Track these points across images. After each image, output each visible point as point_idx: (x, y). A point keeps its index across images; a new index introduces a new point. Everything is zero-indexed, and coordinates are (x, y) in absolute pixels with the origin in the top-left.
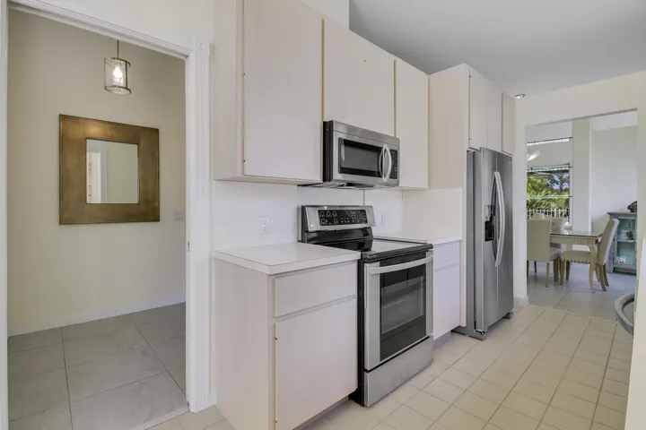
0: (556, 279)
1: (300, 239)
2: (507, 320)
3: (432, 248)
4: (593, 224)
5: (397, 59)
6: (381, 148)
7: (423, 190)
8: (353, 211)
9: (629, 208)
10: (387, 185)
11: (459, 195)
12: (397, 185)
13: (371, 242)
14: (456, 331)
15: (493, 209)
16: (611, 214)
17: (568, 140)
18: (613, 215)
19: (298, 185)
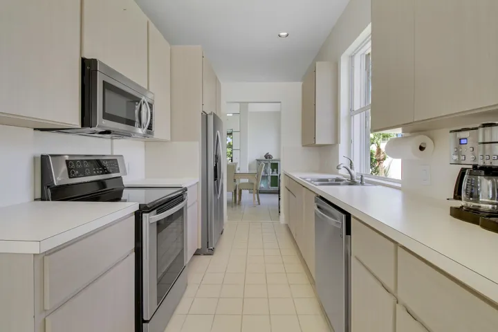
3: (186, 190)
4: (249, 166)
8: (105, 160)
9: (265, 157)
11: (197, 146)
13: (122, 190)
16: (257, 160)
19: (35, 129)
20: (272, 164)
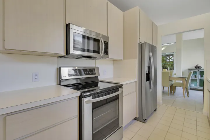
0: (171, 93)
1: (59, 83)
2: (155, 112)
3: (122, 86)
4: (183, 73)
5: (108, 2)
6: (100, 40)
7: (121, 60)
8: (88, 69)
9: (195, 67)
10: (103, 57)
11: (136, 62)
12: (108, 58)
13: (98, 83)
14: (135, 119)
15: (149, 68)
16: (189, 69)
17: (173, 44)
18: (190, 70)
19: (58, 57)
20: (200, 72)
